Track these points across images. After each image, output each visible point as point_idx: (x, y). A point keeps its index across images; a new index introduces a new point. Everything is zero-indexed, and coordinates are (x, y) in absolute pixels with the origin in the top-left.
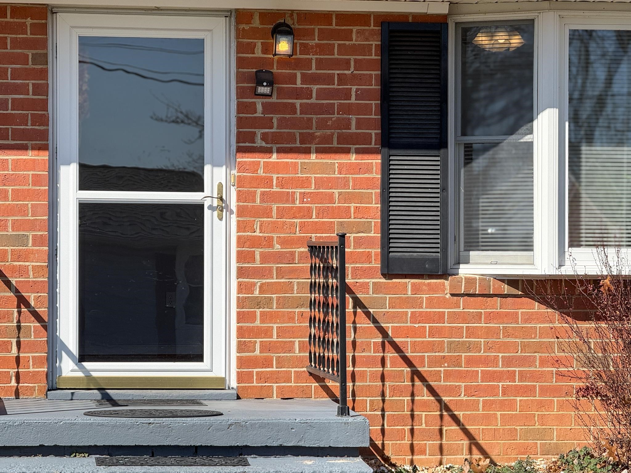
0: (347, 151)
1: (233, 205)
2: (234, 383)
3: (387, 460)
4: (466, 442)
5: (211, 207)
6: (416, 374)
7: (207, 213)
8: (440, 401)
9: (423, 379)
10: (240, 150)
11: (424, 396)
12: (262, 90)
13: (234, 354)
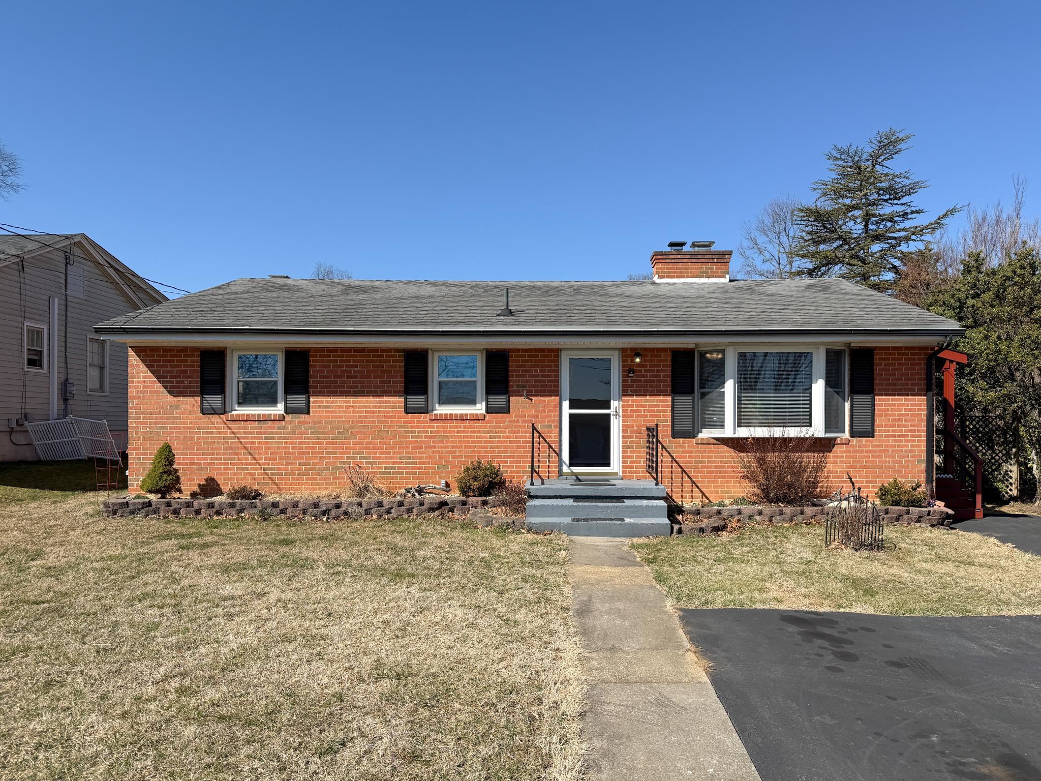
0: (660, 395)
1: (621, 414)
2: (621, 474)
3: (673, 500)
4: (701, 494)
5: (613, 415)
6: (683, 471)
7: (612, 417)
8: (692, 480)
9: (686, 473)
10: (623, 395)
11: (686, 479)
12: (630, 375)
13: (621, 464)
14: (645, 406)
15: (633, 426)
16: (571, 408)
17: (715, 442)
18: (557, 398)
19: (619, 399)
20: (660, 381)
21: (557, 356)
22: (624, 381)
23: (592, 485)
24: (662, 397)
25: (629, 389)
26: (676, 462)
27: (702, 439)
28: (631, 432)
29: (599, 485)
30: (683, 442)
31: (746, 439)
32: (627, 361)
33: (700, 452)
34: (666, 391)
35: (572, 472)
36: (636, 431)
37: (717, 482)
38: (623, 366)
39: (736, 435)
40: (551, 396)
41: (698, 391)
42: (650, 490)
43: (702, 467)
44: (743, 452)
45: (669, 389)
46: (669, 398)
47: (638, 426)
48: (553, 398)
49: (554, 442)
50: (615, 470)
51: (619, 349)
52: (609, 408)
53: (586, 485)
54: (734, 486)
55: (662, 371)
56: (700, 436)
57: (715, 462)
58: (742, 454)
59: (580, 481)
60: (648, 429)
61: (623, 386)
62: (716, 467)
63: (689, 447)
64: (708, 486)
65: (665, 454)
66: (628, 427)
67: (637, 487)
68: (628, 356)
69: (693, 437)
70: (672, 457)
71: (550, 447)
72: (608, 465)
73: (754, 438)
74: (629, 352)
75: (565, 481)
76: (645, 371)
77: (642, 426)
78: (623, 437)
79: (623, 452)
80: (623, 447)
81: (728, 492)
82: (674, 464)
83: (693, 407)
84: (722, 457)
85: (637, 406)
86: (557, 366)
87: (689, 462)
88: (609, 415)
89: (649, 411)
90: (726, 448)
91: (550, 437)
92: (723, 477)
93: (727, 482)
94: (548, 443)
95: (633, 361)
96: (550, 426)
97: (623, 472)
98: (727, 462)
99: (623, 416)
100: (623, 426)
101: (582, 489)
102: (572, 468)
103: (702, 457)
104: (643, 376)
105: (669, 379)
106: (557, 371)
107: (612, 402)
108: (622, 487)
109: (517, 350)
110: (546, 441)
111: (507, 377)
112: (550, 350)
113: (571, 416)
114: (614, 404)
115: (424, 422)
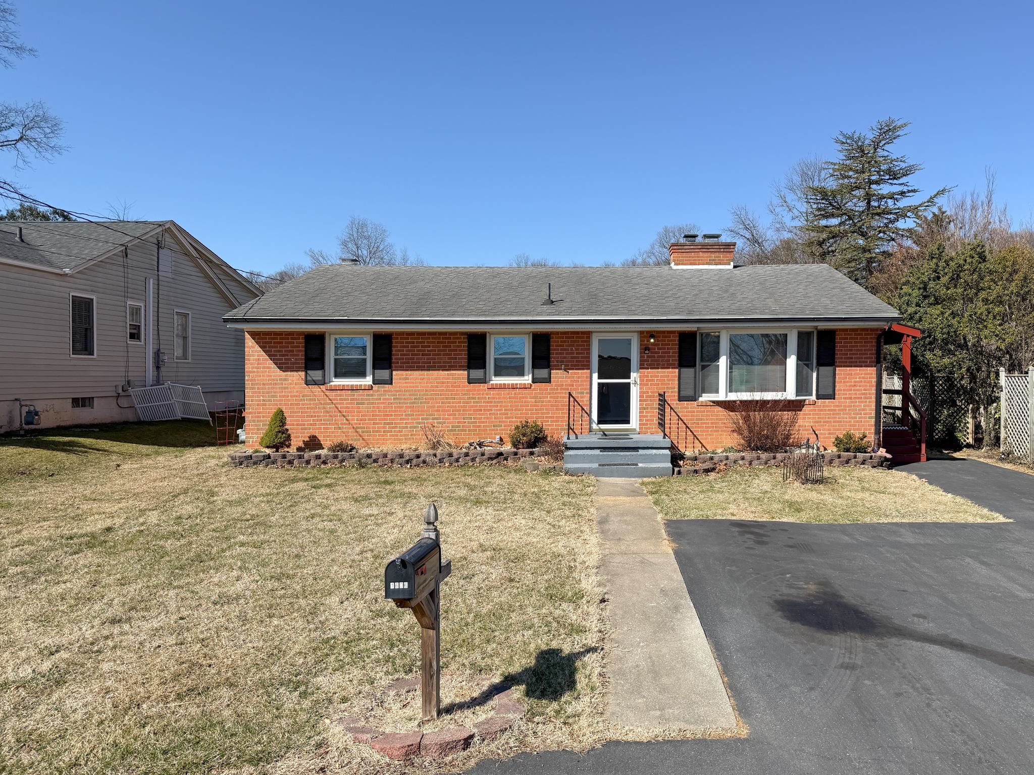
1: (638, 383)
2: (638, 430)
5: (632, 383)
6: (687, 427)
7: (631, 385)
8: (693, 434)
9: (689, 428)
10: (641, 368)
11: (689, 433)
12: (647, 352)
13: (638, 422)
14: (658, 377)
15: (648, 392)
16: (599, 378)
17: (712, 404)
18: (589, 371)
19: (637, 372)
20: (669, 357)
21: (589, 337)
22: (641, 357)
23: (614, 439)
24: (671, 370)
25: (645, 363)
26: (682, 420)
27: (702, 402)
28: (646, 397)
29: (620, 439)
30: (687, 404)
31: (735, 402)
32: (644, 341)
33: (700, 412)
34: (675, 364)
35: (600, 429)
36: (650, 396)
37: (713, 435)
38: (641, 345)
39: (728, 399)
40: (584, 369)
41: (699, 365)
42: (658, 442)
43: (701, 423)
44: (732, 411)
45: (677, 363)
46: (677, 370)
47: (651, 392)
48: (585, 371)
49: (586, 405)
50: (634, 427)
51: (638, 332)
52: (629, 378)
53: (610, 439)
54: (726, 439)
55: (671, 348)
56: (701, 399)
57: (711, 419)
58: (731, 413)
59: (606, 435)
60: (660, 395)
61: (640, 361)
62: (712, 423)
63: (691, 408)
64: (706, 439)
65: (673, 413)
66: (644, 393)
67: (650, 440)
68: (644, 337)
69: (695, 401)
70: (679, 416)
71: (583, 409)
72: (628, 422)
73: (741, 401)
74: (645, 334)
75: (593, 436)
76: (658, 349)
77: (656, 392)
78: (640, 400)
79: (640, 412)
80: (640, 409)
81: (721, 442)
82: (680, 422)
83: (695, 377)
84: (717, 416)
85: (651, 377)
86: (589, 345)
87: (691, 420)
88: (629, 383)
89: (660, 380)
90: (720, 409)
91: (583, 401)
92: (718, 431)
93: (721, 435)
94: (581, 407)
95: (648, 341)
96: (583, 393)
97: (640, 428)
98: (721, 419)
99: (640, 384)
100: (640, 393)
101: (607, 442)
102: (600, 425)
103: (702, 416)
104: (656, 353)
105: (677, 355)
106: (589, 349)
107: (632, 373)
108: (638, 440)
109: (557, 333)
110: (579, 404)
111: (549, 354)
112: (583, 333)
113: (599, 384)
114: (633, 375)
115: (482, 390)
